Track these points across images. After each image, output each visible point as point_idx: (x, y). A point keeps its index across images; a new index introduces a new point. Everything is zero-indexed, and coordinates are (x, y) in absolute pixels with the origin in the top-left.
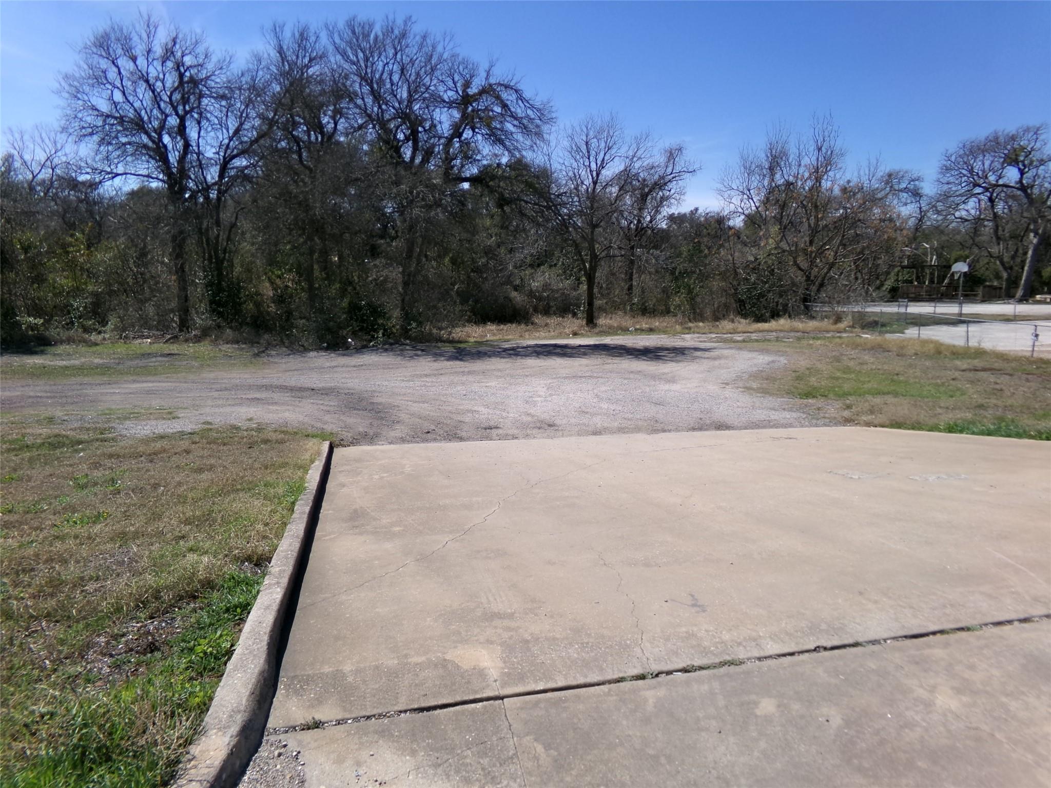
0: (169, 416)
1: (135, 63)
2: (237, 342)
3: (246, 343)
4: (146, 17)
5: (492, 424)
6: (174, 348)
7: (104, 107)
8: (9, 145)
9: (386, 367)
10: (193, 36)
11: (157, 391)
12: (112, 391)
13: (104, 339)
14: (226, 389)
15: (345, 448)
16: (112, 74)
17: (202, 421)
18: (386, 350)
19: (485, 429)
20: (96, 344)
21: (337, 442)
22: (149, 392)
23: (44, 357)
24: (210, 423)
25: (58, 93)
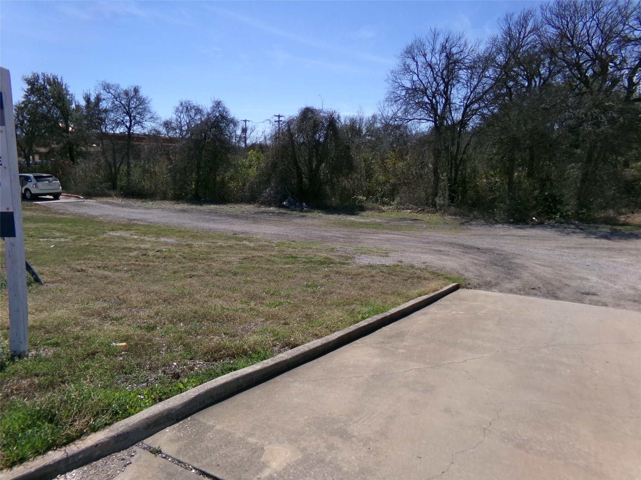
0: (385, 255)
1: (425, 57)
2: (456, 215)
3: (460, 216)
4: (433, 31)
5: (593, 290)
6: (420, 216)
7: (408, 85)
8: (377, 110)
9: (543, 239)
10: (458, 34)
11: (392, 240)
12: (371, 237)
13: (389, 209)
14: (429, 243)
15: (467, 290)
16: (413, 67)
17: (399, 260)
18: (553, 227)
19: (583, 294)
20: (384, 211)
21: (464, 285)
22: (388, 240)
23: (357, 217)
24: (401, 262)
25: (387, 81)
